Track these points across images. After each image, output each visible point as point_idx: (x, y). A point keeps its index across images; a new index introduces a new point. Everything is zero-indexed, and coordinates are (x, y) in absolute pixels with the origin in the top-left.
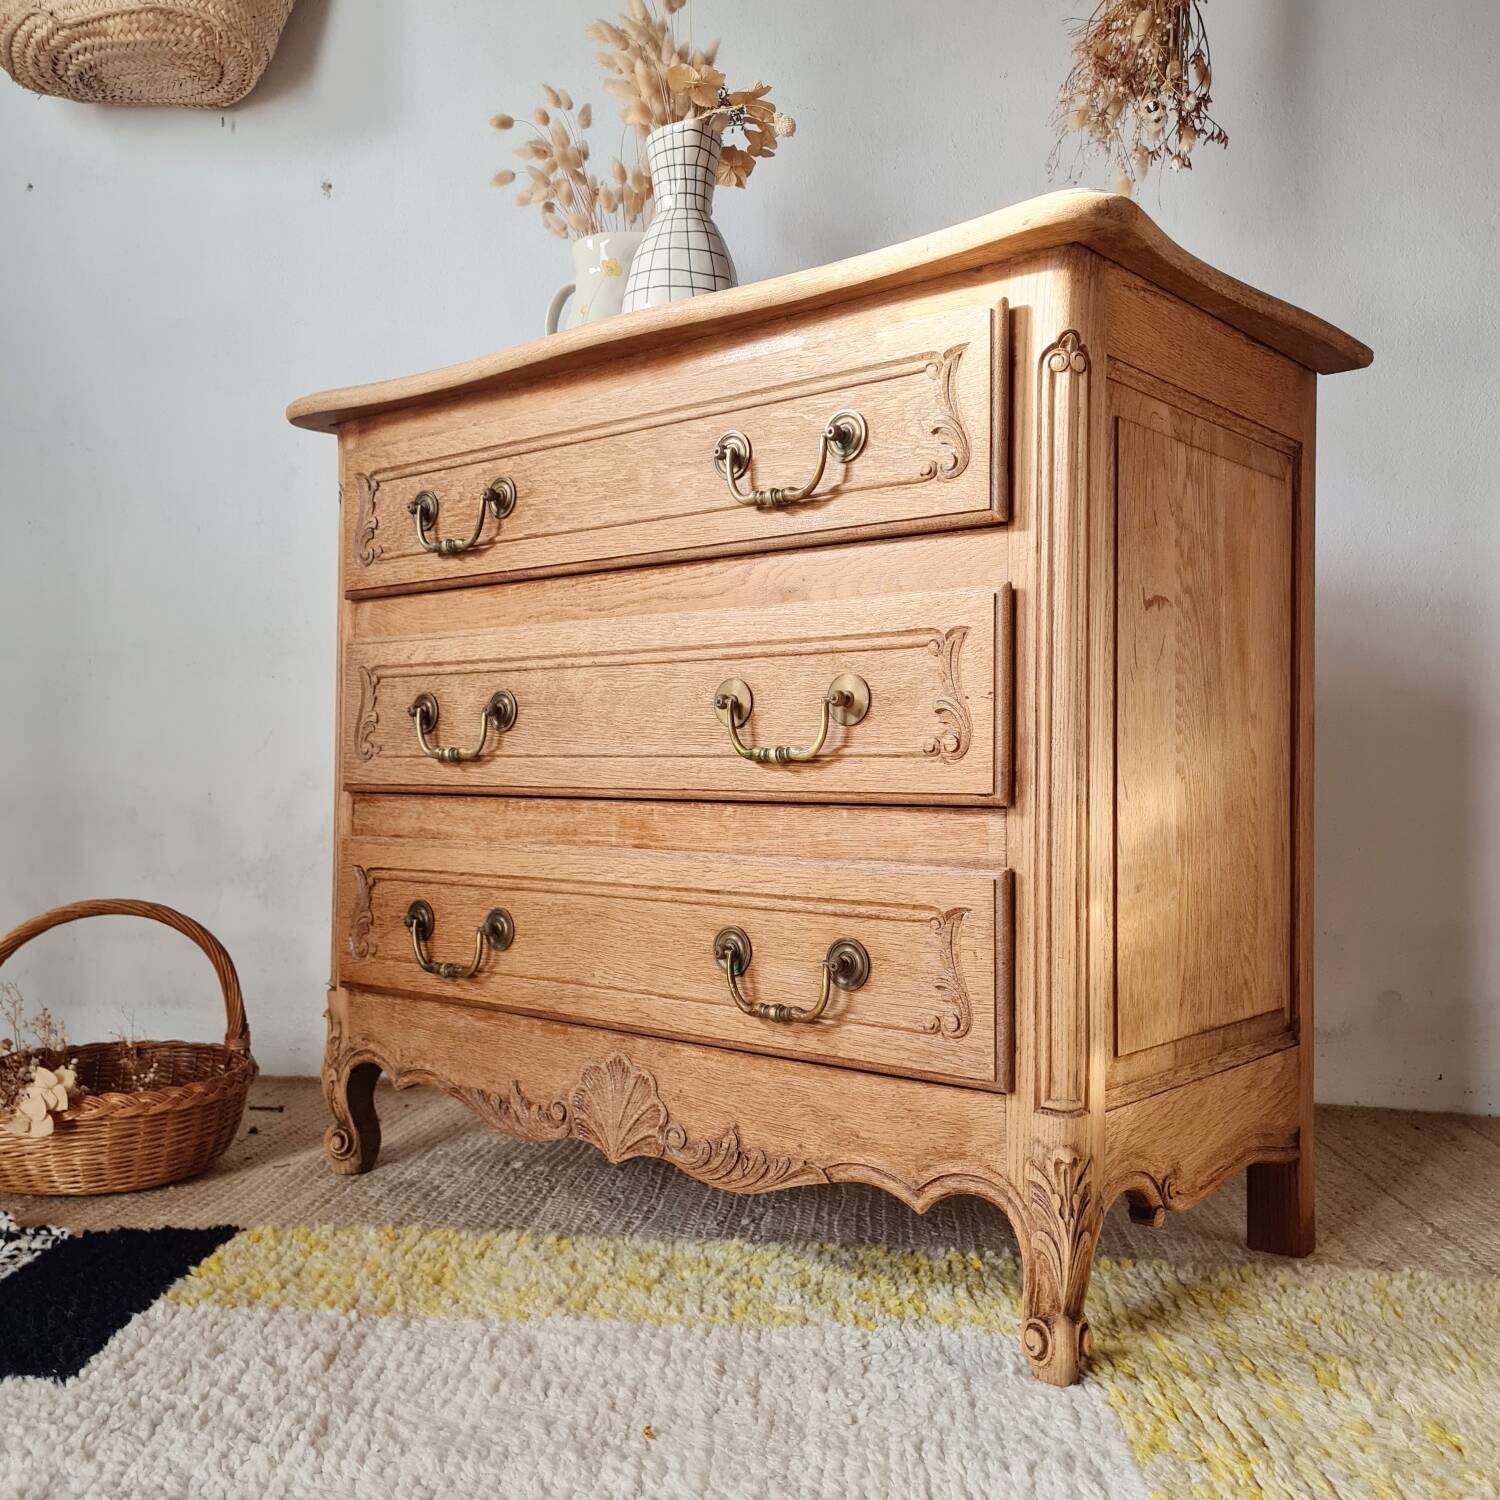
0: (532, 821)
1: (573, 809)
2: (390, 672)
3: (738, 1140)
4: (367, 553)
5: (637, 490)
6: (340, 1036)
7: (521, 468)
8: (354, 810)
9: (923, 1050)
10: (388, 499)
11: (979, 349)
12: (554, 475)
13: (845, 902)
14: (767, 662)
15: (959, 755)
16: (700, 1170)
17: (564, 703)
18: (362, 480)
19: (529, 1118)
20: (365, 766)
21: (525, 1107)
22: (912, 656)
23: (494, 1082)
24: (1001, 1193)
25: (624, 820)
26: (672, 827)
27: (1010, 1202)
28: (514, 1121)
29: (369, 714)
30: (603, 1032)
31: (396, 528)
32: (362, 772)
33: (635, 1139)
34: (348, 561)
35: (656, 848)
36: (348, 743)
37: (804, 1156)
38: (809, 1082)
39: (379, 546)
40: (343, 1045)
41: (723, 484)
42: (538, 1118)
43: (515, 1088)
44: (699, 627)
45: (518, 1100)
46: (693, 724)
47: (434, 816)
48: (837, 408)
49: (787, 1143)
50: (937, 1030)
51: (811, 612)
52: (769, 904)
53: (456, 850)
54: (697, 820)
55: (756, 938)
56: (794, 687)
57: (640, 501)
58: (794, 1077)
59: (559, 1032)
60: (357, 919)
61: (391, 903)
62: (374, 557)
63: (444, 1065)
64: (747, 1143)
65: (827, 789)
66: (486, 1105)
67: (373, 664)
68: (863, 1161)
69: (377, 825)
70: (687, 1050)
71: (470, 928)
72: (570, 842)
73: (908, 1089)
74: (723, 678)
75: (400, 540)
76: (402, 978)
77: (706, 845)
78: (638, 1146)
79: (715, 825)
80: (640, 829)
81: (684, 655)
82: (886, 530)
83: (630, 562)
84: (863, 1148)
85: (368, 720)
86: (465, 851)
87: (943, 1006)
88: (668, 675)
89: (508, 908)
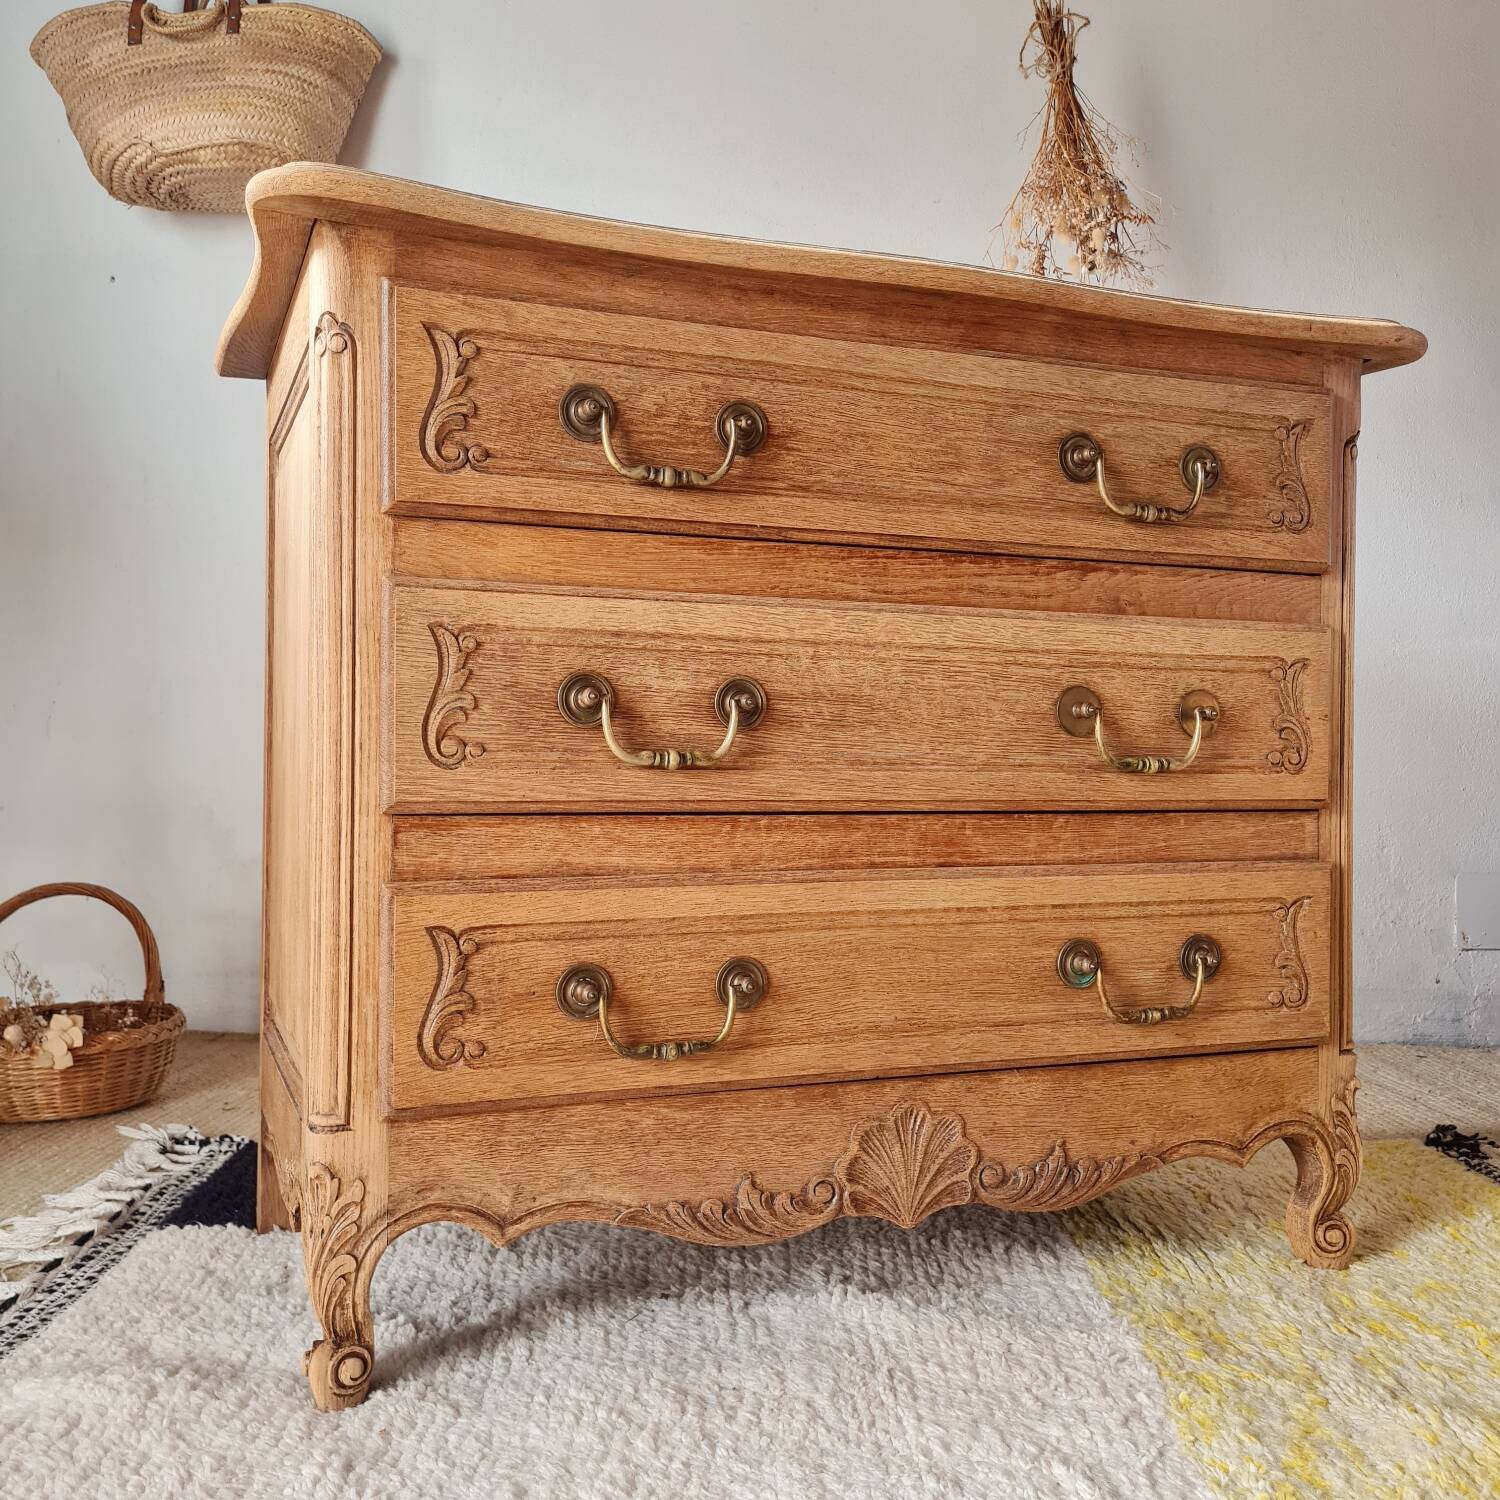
2: (493, 635)
3: (1066, 1156)
4: (450, 451)
5: (957, 467)
6: (363, 1199)
7: (774, 398)
8: (395, 844)
9: (1272, 1023)
10: (499, 379)
11: (1322, 427)
12: (831, 420)
13: (1201, 902)
14: (1115, 673)
15: (1300, 767)
16: (1022, 1200)
17: (844, 700)
18: (439, 336)
19: (773, 1213)
20: (449, 774)
21: (766, 1201)
22: (1256, 679)
23: (707, 1184)
24: (1311, 1128)
25: (924, 836)
26: (990, 841)
27: (1318, 1133)
28: (750, 1224)
29: (456, 696)
30: (892, 1082)
31: (519, 425)
32: (446, 784)
33: (935, 1192)
34: (408, 455)
35: (968, 865)
36: (407, 738)
37: (1136, 1150)
38: (1145, 1078)
39: (478, 445)
40: (371, 1211)
41: (1069, 486)
42: (790, 1209)
43: (748, 1182)
44: (1042, 629)
45: (754, 1197)
46: (1027, 731)
47: (589, 846)
48: (1190, 441)
49: (1119, 1143)
50: (1282, 1003)
51: (1167, 629)
52: (1122, 912)
53: (661, 889)
54: (1022, 832)
55: (1105, 947)
56: (1143, 699)
57: (961, 480)
58: (1130, 1077)
59: (824, 1096)
60: (436, 1008)
61: (512, 975)
62: (468, 460)
63: (610, 1185)
64: (1074, 1155)
65: (1184, 798)
66: (695, 1219)
67: (467, 621)
68: (1193, 1138)
69: (456, 862)
70: (1006, 1078)
71: (684, 990)
72: (842, 867)
73: (1239, 1061)
74: (1065, 685)
75: (528, 445)
76: (552, 1079)
77: (1032, 858)
78: (937, 1200)
79: (1044, 837)
80: (947, 845)
81: (1021, 658)
82: (1237, 564)
83: (948, 546)
84: (1195, 1126)
85: (454, 705)
86: (680, 889)
87: (1284, 982)
88: (996, 677)
89: (756, 955)
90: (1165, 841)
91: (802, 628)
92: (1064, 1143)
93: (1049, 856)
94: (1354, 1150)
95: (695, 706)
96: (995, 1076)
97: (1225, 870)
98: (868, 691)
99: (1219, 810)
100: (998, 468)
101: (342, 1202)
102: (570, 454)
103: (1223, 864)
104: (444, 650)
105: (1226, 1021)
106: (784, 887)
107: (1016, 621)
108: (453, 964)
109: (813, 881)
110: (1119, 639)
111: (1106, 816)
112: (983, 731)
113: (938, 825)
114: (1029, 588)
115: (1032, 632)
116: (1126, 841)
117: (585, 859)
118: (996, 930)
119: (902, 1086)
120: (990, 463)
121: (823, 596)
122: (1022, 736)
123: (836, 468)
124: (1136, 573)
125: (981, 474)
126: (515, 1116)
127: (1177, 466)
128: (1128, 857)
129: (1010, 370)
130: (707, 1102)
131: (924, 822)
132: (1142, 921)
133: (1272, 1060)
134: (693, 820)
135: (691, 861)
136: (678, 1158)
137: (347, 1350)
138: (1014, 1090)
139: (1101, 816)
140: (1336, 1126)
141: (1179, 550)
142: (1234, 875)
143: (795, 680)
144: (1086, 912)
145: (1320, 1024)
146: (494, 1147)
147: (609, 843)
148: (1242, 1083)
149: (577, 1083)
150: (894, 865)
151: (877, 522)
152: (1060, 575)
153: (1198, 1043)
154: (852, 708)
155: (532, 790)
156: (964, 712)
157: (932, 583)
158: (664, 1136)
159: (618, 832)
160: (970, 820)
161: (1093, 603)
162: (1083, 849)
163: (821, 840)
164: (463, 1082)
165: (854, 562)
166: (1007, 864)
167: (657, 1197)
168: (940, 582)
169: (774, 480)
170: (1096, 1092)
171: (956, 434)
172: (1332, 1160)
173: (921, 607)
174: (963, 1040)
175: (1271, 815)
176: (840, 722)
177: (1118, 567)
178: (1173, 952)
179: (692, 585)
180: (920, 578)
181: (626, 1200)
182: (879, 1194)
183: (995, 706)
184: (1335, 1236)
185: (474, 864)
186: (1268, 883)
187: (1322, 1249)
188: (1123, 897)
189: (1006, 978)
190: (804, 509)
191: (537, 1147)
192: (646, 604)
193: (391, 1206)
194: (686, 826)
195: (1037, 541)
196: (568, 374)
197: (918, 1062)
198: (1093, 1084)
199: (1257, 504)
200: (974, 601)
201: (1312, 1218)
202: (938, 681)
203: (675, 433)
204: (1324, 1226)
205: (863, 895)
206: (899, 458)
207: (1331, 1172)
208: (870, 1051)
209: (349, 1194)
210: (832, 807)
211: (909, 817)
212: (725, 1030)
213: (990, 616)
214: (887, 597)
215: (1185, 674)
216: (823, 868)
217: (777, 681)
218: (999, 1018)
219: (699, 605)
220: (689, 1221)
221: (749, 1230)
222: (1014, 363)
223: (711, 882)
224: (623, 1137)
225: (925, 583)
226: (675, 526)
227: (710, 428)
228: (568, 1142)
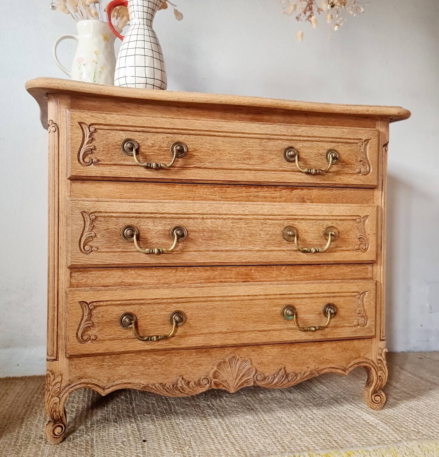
0: (191, 275)
1: (213, 270)
2: (101, 214)
3: (285, 371)
4: (87, 160)
5: (250, 159)
6: (61, 381)
7: (189, 140)
8: (71, 276)
9: (355, 331)
10: (102, 138)
11: (374, 141)
12: (208, 146)
13: (330, 293)
14: (302, 221)
15: (366, 250)
16: (270, 385)
17: (212, 231)
18: (83, 126)
19: (189, 387)
20: (87, 256)
21: (187, 384)
22: (351, 223)
23: (168, 378)
24: (370, 364)
25: (238, 273)
26: (261, 274)
27: (372, 365)
28: (181, 390)
29: (89, 233)
30: (227, 348)
31: (108, 152)
32: (86, 260)
33: (242, 381)
34: (74, 162)
35: (253, 282)
36: (74, 246)
37: (309, 370)
38: (312, 348)
39: (96, 158)
40: (64, 384)
41: (287, 163)
42: (194, 386)
43: (181, 378)
44: (277, 209)
45: (183, 382)
46: (273, 240)
47: (130, 276)
48: (329, 148)
49: (303, 368)
50: (358, 325)
51: (320, 207)
52: (303, 296)
53: (152, 290)
54: (271, 271)
55: (297, 307)
56: (312, 229)
57: (251, 163)
58: (307, 347)
59: (205, 352)
60: (82, 325)
61: (105, 316)
62: (93, 162)
63: (137, 378)
64: (288, 371)
65: (326, 260)
66: (164, 388)
67: (93, 210)
68: (329, 367)
69: (89, 282)
70: (265, 347)
71: (159, 320)
72: (211, 282)
73: (344, 343)
74: (286, 225)
75: (111, 157)
76: (117, 347)
77: (274, 279)
78: (242, 384)
79: (278, 273)
80: (246, 275)
81: (270, 217)
82: (344, 186)
83: (246, 183)
84: (329, 363)
85: (88, 236)
86: (158, 290)
87: (359, 318)
88: (262, 224)
89: (182, 310)
90: (319, 273)
91: (198, 210)
92: (285, 368)
93: (279, 279)
94: (384, 371)
95: (165, 235)
96: (262, 346)
97: (339, 283)
98: (220, 229)
99: (338, 264)
100: (263, 159)
101: (55, 382)
102: (124, 160)
103: (338, 281)
104: (86, 219)
105: (339, 330)
106: (191, 289)
107: (269, 206)
108: (87, 312)
109: (201, 287)
110: (303, 211)
111: (299, 266)
112: (258, 240)
113: (243, 269)
114: (273, 195)
115: (274, 209)
116: (306, 274)
117: (129, 281)
118: (261, 302)
119: (231, 349)
120: (261, 157)
121: (205, 199)
122: (271, 242)
123: (209, 161)
124: (310, 189)
125: (258, 160)
126: (108, 357)
127: (324, 156)
128: (307, 279)
129: (267, 128)
130: (168, 353)
131: (238, 269)
132: (310, 299)
133: (356, 343)
134: (163, 269)
135: (163, 281)
136: (159, 370)
137: (57, 425)
138: (268, 351)
139: (297, 266)
140: (378, 363)
141: (324, 182)
142: (341, 284)
143: (196, 226)
144: (291, 296)
145: (371, 331)
146: (101, 366)
147: (137, 276)
148: (345, 350)
149: (125, 348)
150: (228, 282)
151: (223, 177)
152: (284, 191)
153: (329, 337)
154: (215, 234)
155: (113, 261)
156: (251, 235)
157: (241, 195)
158: (154, 363)
159: (140, 272)
160: (253, 268)
161: (295, 200)
162: (291, 276)
163: (204, 274)
164: (90, 347)
165: (215, 189)
166: (266, 281)
167: (152, 382)
168: (244, 194)
169: (189, 165)
170: (296, 352)
171: (249, 148)
172: (377, 374)
173: (237, 203)
174: (249, 336)
175: (356, 265)
176: (211, 238)
177: (304, 188)
178: (321, 309)
179: (163, 198)
180: (237, 193)
181: (142, 382)
182: (223, 382)
183: (261, 232)
184: (378, 398)
185: (95, 283)
186: (353, 287)
187: (374, 402)
188: (304, 291)
189: (264, 317)
190: (199, 174)
191: (114, 366)
192: (148, 204)
193: (70, 383)
194: (161, 270)
195: (276, 181)
196: (124, 136)
197: (234, 342)
198: (295, 349)
199: (351, 167)
200: (255, 200)
201: (371, 392)
202: (243, 226)
203: (158, 152)
204: (374, 395)
205: (217, 291)
206: (230, 157)
207: (376, 378)
208: (219, 339)
209: (57, 379)
210: (208, 264)
211: (233, 267)
212: (172, 333)
213: (260, 204)
214: (226, 199)
215: (326, 221)
216: (205, 283)
217: (191, 226)
218: (262, 329)
219: (166, 204)
220: (162, 389)
221: (181, 392)
222: (268, 126)
223: (168, 288)
224: (141, 364)
225: (239, 195)
226: (157, 180)
227: (169, 150)
228: (125, 365)
